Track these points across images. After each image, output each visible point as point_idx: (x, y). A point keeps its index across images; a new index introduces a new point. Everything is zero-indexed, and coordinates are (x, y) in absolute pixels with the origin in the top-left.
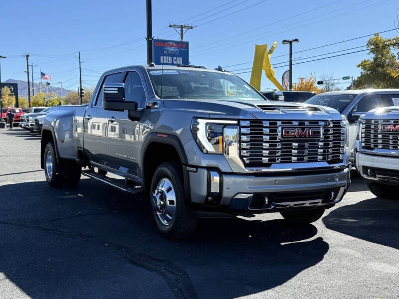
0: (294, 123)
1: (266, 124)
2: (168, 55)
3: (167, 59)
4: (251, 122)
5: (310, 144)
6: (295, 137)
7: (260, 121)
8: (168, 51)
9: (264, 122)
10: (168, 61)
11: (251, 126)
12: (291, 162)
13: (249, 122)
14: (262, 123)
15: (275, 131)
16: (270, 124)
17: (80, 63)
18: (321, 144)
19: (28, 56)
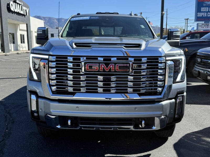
0: (99, 59)
1: (70, 59)
2: (206, 6)
3: (206, 9)
4: (57, 58)
5: (117, 78)
6: (99, 71)
7: (66, 57)
8: (206, 4)
9: (68, 58)
10: (206, 10)
11: (56, 61)
12: (97, 92)
13: (55, 57)
14: (67, 58)
15: (79, 66)
16: (74, 59)
17: (167, 14)
18: (131, 78)
19: (141, 13)
